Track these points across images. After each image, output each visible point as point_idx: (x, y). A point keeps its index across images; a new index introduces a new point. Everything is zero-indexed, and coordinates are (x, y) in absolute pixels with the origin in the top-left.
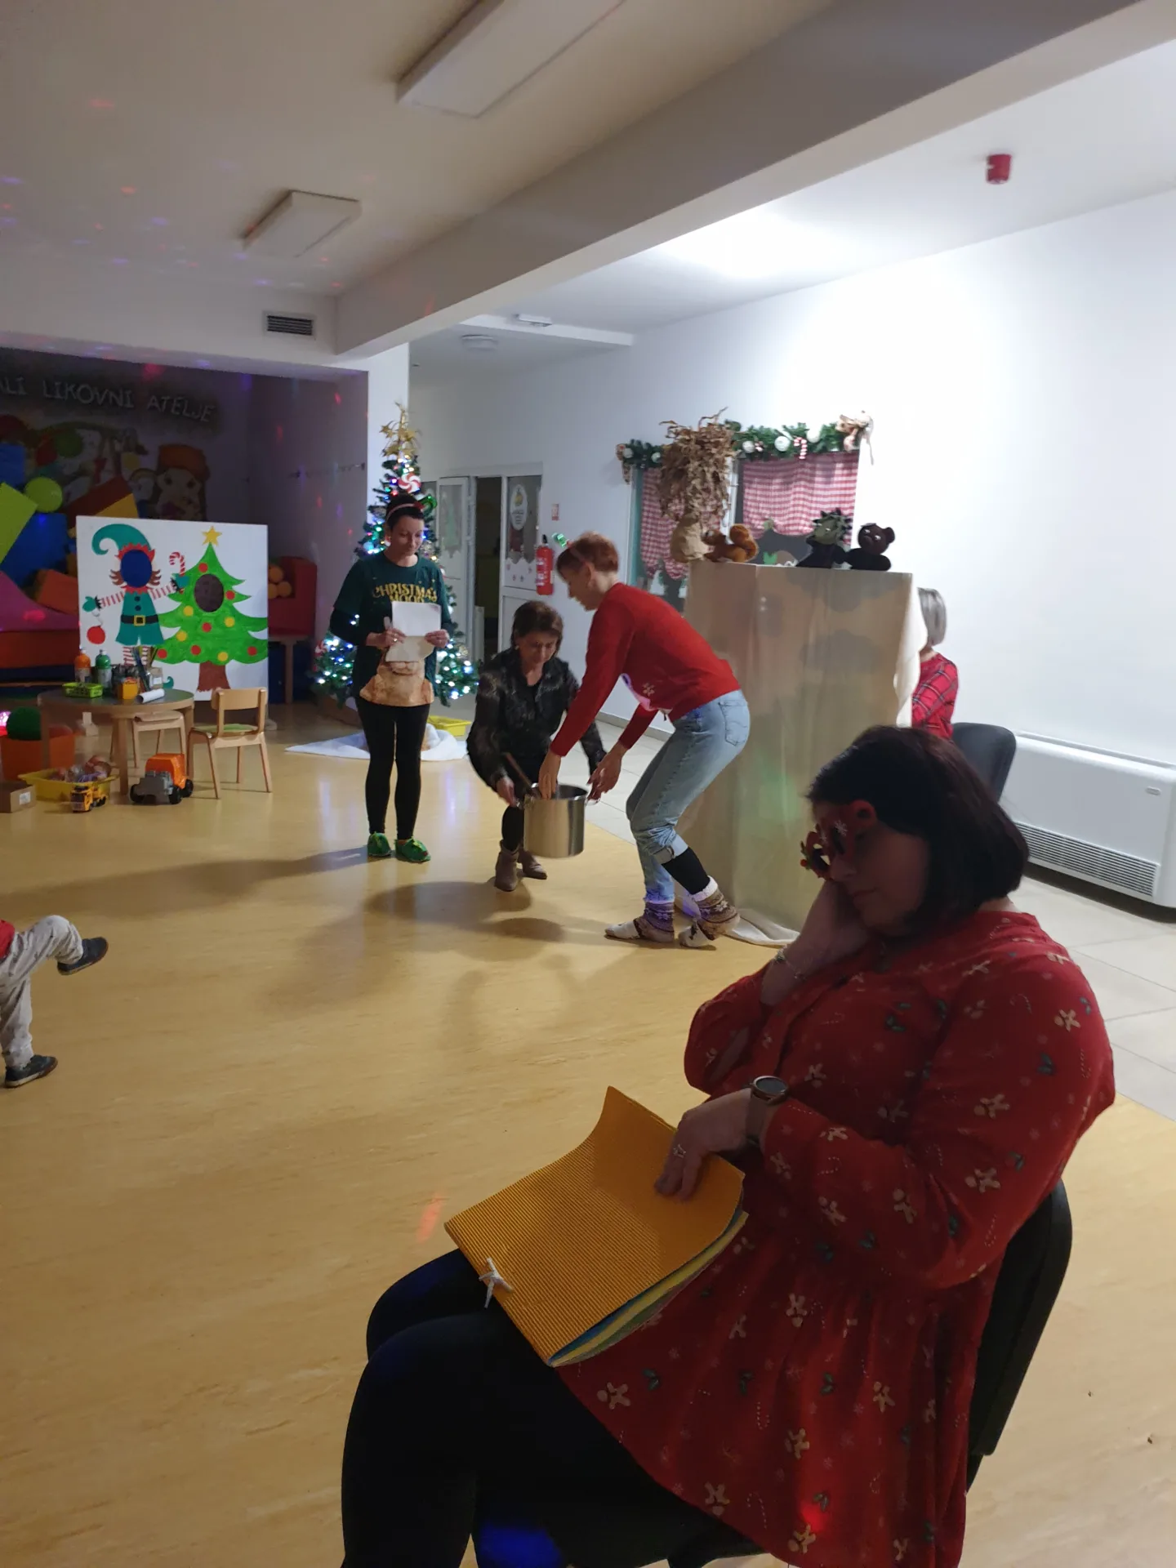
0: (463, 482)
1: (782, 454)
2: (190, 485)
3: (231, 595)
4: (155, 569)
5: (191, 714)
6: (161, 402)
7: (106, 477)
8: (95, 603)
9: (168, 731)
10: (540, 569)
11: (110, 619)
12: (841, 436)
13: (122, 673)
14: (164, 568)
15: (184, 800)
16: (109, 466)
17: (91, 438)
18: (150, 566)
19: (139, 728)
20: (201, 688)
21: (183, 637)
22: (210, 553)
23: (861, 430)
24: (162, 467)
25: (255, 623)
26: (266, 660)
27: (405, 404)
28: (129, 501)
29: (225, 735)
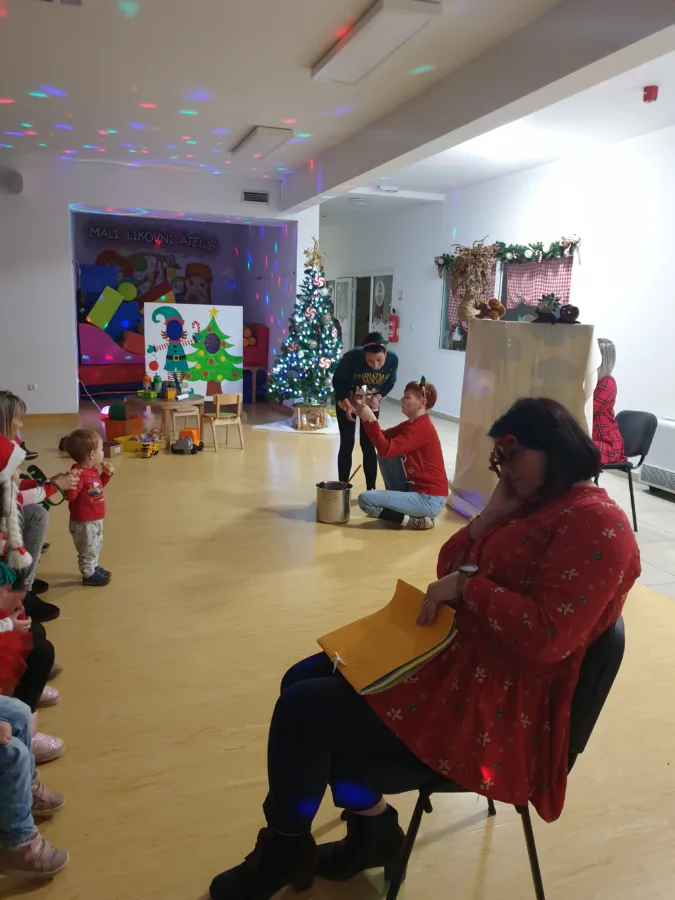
0: (349, 280)
1: (529, 260)
2: (203, 285)
3: (224, 344)
4: (184, 330)
5: (202, 408)
6: (188, 240)
7: (159, 281)
8: (154, 349)
9: (190, 416)
10: (391, 327)
11: (161, 357)
12: (562, 249)
13: (166, 385)
14: (189, 329)
15: (199, 453)
16: (161, 275)
17: (152, 261)
18: (181, 329)
19: (176, 415)
20: (208, 395)
21: (199, 367)
22: (213, 321)
23: (573, 246)
24: (188, 276)
25: (236, 359)
26: (241, 380)
27: (317, 238)
28: (171, 294)
29: (220, 418)
